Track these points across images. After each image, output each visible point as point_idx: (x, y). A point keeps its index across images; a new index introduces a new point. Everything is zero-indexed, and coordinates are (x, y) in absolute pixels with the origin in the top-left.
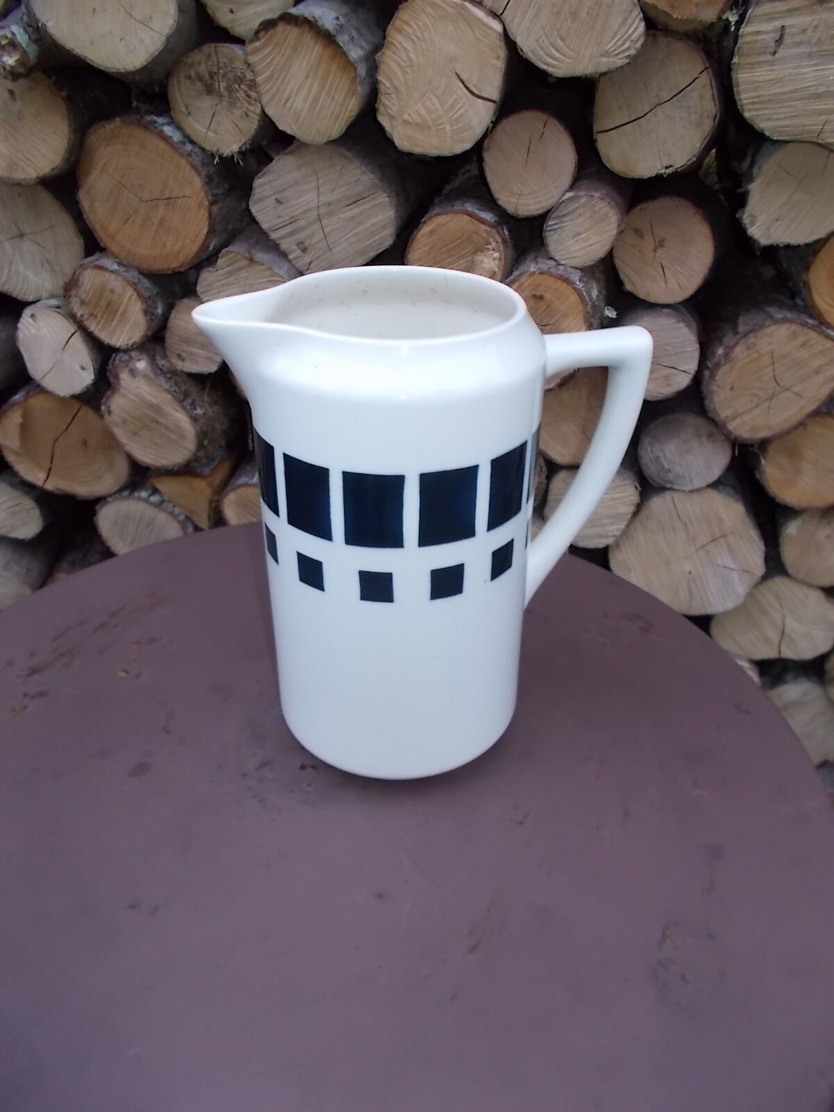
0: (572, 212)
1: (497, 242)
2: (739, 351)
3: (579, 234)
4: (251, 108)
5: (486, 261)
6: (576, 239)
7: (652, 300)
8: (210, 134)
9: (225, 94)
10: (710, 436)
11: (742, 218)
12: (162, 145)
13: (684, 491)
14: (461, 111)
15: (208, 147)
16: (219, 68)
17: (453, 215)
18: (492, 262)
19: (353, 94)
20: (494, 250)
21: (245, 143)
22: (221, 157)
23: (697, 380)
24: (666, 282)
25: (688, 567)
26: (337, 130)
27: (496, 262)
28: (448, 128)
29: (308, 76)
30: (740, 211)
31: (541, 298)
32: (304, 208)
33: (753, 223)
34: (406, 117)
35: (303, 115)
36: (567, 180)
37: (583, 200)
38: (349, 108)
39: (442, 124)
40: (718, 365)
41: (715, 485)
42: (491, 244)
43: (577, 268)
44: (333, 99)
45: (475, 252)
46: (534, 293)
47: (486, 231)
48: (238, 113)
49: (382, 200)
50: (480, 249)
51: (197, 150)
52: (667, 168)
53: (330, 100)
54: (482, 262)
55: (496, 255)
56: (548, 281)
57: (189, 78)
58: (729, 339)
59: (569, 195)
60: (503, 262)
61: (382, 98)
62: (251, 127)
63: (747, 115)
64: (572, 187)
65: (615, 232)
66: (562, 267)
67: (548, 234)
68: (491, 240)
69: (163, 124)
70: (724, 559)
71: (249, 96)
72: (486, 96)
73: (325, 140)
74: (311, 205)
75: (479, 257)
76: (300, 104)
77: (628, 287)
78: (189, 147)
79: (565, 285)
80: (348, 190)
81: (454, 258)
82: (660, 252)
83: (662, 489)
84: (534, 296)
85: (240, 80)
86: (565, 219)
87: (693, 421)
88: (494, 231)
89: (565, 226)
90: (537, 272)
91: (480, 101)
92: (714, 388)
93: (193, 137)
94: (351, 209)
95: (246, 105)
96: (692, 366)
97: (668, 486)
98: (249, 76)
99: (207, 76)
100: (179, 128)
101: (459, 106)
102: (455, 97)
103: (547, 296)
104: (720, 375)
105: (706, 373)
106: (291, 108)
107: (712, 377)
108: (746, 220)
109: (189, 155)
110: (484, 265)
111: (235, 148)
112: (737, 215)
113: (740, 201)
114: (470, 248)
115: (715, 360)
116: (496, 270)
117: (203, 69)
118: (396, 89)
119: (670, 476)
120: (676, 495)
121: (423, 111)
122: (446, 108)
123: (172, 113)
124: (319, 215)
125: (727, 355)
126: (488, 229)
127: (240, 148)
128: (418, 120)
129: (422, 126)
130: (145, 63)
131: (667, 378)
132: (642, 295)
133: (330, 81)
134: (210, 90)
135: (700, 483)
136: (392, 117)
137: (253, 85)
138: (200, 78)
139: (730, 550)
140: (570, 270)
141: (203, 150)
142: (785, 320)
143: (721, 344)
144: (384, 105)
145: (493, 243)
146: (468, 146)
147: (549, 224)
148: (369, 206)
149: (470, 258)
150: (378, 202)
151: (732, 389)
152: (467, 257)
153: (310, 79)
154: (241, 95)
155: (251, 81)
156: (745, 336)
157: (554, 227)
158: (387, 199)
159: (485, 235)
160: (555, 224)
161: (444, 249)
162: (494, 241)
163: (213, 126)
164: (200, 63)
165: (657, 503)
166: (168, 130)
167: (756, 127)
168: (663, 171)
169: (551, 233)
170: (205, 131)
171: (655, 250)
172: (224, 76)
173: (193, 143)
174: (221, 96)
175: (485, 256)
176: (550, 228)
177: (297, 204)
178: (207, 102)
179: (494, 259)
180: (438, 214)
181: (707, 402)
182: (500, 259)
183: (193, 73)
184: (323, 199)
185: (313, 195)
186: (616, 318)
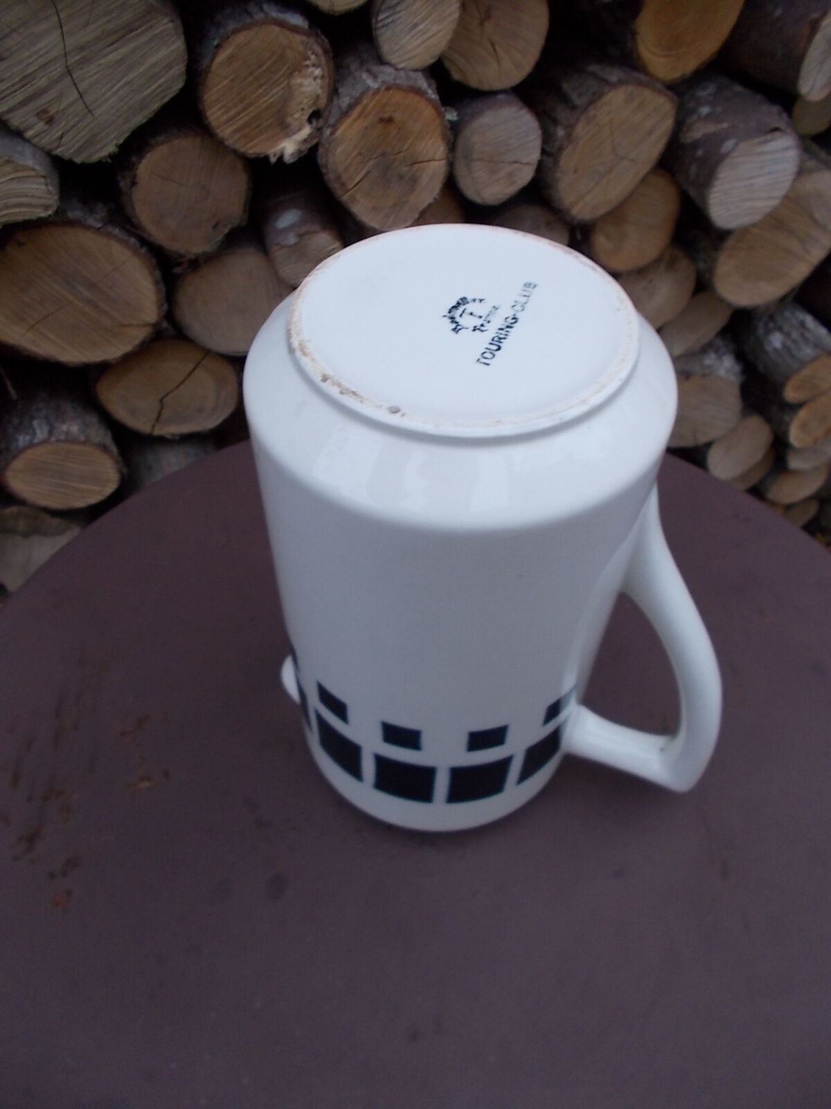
1: (316, 55)
2: (581, 129)
3: (415, 26)
5: (306, 82)
6: (413, 32)
7: (486, 87)
10: (548, 224)
17: (256, 29)
18: (313, 83)
20: (314, 65)
24: (498, 62)
27: (319, 81)
31: (390, 120)
32: (42, 61)
40: (560, 149)
42: (309, 59)
43: (416, 70)
45: (290, 75)
46: (380, 116)
47: (302, 42)
49: (162, 28)
50: (297, 68)
54: (301, 85)
55: (318, 72)
56: (397, 96)
58: (565, 116)
60: (327, 80)
66: (402, 74)
67: (379, 32)
68: (310, 52)
74: (54, 54)
75: (297, 80)
77: (456, 76)
79: (417, 98)
80: (108, 22)
81: (264, 88)
82: (488, 26)
84: (382, 120)
86: (398, 9)
88: (311, 40)
89: (399, 18)
90: (383, 88)
92: (558, 175)
94: (117, 49)
96: (535, 156)
103: (398, 116)
104: (564, 159)
105: (549, 161)
107: (556, 162)
110: (304, 89)
114: (285, 68)
115: (557, 144)
116: (319, 91)
124: (67, 67)
125: (569, 137)
126: (304, 38)
131: (510, 175)
132: (473, 82)
140: (412, 74)
142: (621, 83)
145: (313, 57)
147: (380, 18)
148: (143, 39)
149: (285, 83)
150: (157, 31)
151: (575, 172)
152: (281, 83)
156: (586, 109)
157: (386, 22)
158: (170, 25)
159: (301, 48)
160: (387, 17)
161: (251, 78)
162: (313, 53)
169: (383, 30)
171: (481, 24)
175: (305, 77)
176: (380, 25)
177: (30, 57)
179: (315, 78)
180: (236, 31)
181: (552, 193)
182: (323, 77)
184: (71, 42)
185: (55, 36)
186: (458, 120)
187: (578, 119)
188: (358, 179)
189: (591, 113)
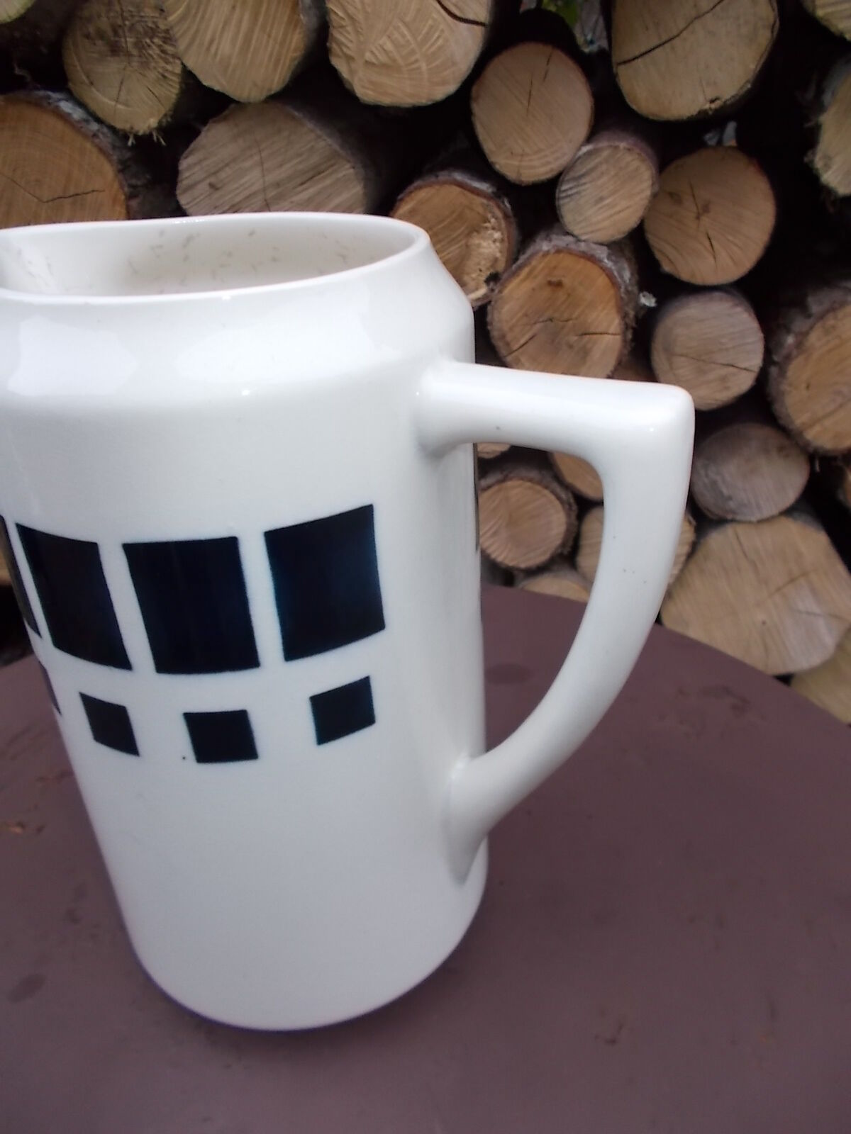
0: (593, 170)
1: (496, 219)
2: (815, 338)
3: (602, 199)
4: (169, 67)
5: (484, 244)
6: (600, 205)
7: (698, 281)
8: (120, 107)
9: (135, 52)
10: (781, 449)
11: (812, 162)
12: (59, 125)
13: (750, 522)
14: (440, 42)
15: (119, 125)
16: (124, 19)
17: (437, 187)
18: (493, 246)
19: (296, 26)
20: (493, 229)
21: (165, 115)
22: (136, 137)
23: (763, 378)
24: (715, 258)
25: (760, 617)
26: (277, 79)
27: (498, 244)
28: (424, 66)
29: (234, 7)
30: (810, 153)
31: (559, 285)
32: (247, 193)
33: (827, 167)
34: (368, 56)
35: (233, 61)
36: (582, 130)
37: (605, 154)
38: (293, 45)
39: (417, 61)
40: (788, 358)
41: (789, 512)
42: (489, 222)
43: (602, 244)
44: (269, 36)
45: (469, 235)
46: (549, 279)
47: (482, 204)
48: (152, 75)
49: (344, 173)
50: (475, 229)
51: (105, 130)
52: (712, 101)
53: (266, 37)
54: (479, 246)
55: (497, 235)
56: (568, 261)
57: (88, 36)
58: (799, 324)
59: (585, 149)
60: (506, 244)
61: (335, 33)
62: (171, 91)
63: (820, 13)
64: (589, 139)
65: (648, 193)
66: (583, 244)
67: (562, 202)
68: (489, 216)
69: (60, 100)
70: (806, 603)
71: (163, 51)
72: (471, 16)
73: (263, 95)
74: (254, 188)
75: (475, 240)
76: (226, 47)
77: (667, 268)
78: (94, 126)
79: (589, 264)
80: (300, 163)
81: (443, 243)
82: (705, 220)
83: (721, 522)
84: (550, 283)
85: (152, 32)
86: (583, 181)
87: (758, 434)
88: (492, 203)
89: (584, 190)
90: (553, 251)
91: (463, 26)
92: (784, 387)
93: (100, 115)
94: (306, 189)
95: (162, 64)
96: (756, 361)
97: (730, 517)
98: (162, 27)
99: (110, 33)
100: (81, 104)
101: (436, 35)
102: (430, 22)
103: (566, 281)
104: (793, 370)
105: (774, 370)
106: (216, 54)
107: (783, 373)
108: (819, 163)
109: (95, 135)
110: (482, 250)
111: (153, 122)
112: (806, 160)
113: (810, 139)
114: (463, 228)
115: (784, 352)
116: (498, 255)
117: (104, 24)
118: (351, 18)
119: (732, 504)
120: (740, 529)
121: (389, 46)
122: (419, 38)
123: (70, 85)
124: (266, 200)
125: (799, 345)
126: (485, 201)
127: (160, 122)
128: (383, 58)
129: (389, 67)
130: (22, 11)
131: (723, 379)
132: (685, 275)
133: (264, 9)
134: (115, 50)
135: (770, 510)
136: (349, 59)
137: (168, 38)
138: (101, 35)
139: (814, 592)
140: (594, 246)
141: (113, 129)
143: (788, 331)
144: (340, 44)
145: (493, 220)
146: (451, 88)
147: (564, 187)
148: (328, 182)
149: (463, 242)
150: (340, 175)
151: (808, 387)
152: (459, 242)
153: (238, 10)
154: (154, 51)
155: (167, 31)
156: (822, 317)
157: (569, 193)
158: (352, 171)
159: (481, 210)
160: (571, 189)
162: (493, 217)
163: (123, 96)
164: (99, 16)
165: (717, 540)
166: (66, 106)
167: (833, 29)
168: (707, 106)
169: (566, 200)
170: (113, 103)
171: (698, 218)
172: (132, 28)
173: (99, 121)
174: (129, 55)
175: (483, 238)
176: (564, 195)
177: (237, 188)
178: (113, 67)
179: (495, 241)
180: (420, 188)
181: (777, 408)
182: (502, 241)
183: (91, 29)
184: (271, 178)
185: (256, 173)
186: (654, 308)
187: (811, 328)
188: (522, 341)
189: (830, 321)
